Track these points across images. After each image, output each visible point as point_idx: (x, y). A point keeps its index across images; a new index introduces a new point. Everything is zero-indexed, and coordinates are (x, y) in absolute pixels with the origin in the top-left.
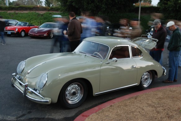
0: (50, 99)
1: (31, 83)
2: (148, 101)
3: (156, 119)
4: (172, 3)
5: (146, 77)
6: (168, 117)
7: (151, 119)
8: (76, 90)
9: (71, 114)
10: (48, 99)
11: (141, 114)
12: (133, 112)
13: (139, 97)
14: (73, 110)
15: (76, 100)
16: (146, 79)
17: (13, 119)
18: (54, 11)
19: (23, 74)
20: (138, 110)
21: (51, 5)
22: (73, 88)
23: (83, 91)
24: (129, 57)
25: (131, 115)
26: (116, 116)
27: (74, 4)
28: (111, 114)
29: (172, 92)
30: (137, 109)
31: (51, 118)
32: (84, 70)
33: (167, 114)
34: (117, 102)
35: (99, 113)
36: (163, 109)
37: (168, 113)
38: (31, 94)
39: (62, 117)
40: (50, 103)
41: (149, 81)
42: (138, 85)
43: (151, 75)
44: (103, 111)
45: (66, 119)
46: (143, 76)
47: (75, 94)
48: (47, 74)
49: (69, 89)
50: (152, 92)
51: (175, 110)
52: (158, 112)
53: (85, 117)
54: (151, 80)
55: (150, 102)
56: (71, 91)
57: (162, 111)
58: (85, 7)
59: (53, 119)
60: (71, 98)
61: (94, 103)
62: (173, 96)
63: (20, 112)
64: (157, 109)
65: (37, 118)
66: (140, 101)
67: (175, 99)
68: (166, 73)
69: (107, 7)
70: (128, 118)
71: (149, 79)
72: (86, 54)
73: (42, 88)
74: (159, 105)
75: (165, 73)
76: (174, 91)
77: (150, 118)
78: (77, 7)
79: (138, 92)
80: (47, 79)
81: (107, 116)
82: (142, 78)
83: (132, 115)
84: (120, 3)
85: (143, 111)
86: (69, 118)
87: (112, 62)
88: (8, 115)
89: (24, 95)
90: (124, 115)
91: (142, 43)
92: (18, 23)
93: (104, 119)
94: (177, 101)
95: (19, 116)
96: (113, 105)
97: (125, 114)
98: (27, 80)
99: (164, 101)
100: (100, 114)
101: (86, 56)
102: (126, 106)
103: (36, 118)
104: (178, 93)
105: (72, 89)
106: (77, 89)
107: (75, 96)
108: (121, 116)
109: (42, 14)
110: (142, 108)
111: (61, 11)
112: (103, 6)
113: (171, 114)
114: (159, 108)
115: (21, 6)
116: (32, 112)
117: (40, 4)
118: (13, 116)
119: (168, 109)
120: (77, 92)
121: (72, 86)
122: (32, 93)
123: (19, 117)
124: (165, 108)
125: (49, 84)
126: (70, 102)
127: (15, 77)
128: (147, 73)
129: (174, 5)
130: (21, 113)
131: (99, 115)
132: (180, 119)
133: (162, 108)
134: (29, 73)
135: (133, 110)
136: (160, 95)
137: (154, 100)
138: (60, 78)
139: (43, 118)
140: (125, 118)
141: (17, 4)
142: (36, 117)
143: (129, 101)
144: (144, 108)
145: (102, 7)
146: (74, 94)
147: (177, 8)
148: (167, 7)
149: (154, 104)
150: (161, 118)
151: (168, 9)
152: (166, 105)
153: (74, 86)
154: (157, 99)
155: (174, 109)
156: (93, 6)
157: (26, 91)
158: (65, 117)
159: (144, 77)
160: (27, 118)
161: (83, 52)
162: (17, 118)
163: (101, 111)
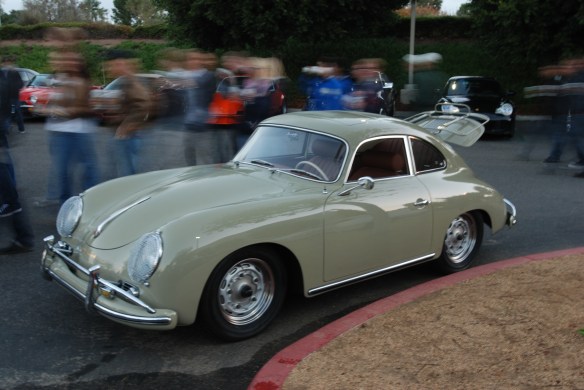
0: (175, 313)
1: (109, 265)
2: (475, 307)
3: (508, 360)
4: (511, 6)
5: (457, 232)
6: (546, 353)
7: (493, 361)
8: (252, 282)
9: (241, 356)
10: (166, 312)
11: (459, 346)
12: (435, 343)
13: (445, 294)
14: (244, 342)
15: (253, 312)
16: (460, 238)
17: (59, 381)
18: (147, 37)
19: (77, 237)
20: (449, 336)
21: (134, 21)
22: (242, 275)
23: (272, 282)
24: (405, 171)
25: (431, 353)
26: (385, 358)
27: (210, 15)
28: (367, 353)
29: (539, 274)
30: (446, 332)
31: (180, 374)
32: (263, 220)
33: (541, 345)
34: (380, 312)
35: (330, 350)
36: (523, 330)
37: (542, 340)
38: (112, 299)
39: (214, 369)
40: (173, 326)
41: (469, 245)
42: (437, 257)
43: (474, 225)
44: (341, 345)
45: (226, 373)
46: (449, 231)
47: (250, 294)
48: (161, 233)
49: (231, 281)
50: (481, 279)
51: (562, 331)
52: (512, 340)
53: (288, 366)
54: (474, 242)
55: (481, 310)
56: (235, 284)
57: (523, 334)
58: (245, 23)
59: (184, 375)
60: (238, 307)
61: (306, 320)
62: (548, 287)
63: (78, 358)
64: (507, 329)
65: (135, 374)
66: (451, 307)
67: (555, 297)
68: (515, 218)
69: (312, 22)
70: (424, 362)
71: (467, 239)
72: (272, 166)
73: (147, 279)
74: (510, 315)
75: (512, 218)
76: (546, 271)
77: (490, 358)
78: (220, 22)
79: (439, 279)
80: (160, 251)
81: (357, 358)
82: (446, 237)
83: (434, 351)
84: (351, 8)
85: (466, 339)
86: (235, 369)
87: (357, 191)
88: (39, 369)
89: (89, 305)
90: (411, 353)
91: (439, 128)
92: (36, 79)
93: (349, 367)
94: (561, 303)
95: (75, 371)
96: (368, 322)
97: (410, 350)
98: (93, 256)
99: (522, 303)
100: (333, 354)
101: (273, 172)
102: (410, 323)
103: (132, 376)
104: (559, 276)
105: (238, 279)
106: (255, 278)
107: (247, 299)
108: (399, 355)
109: (108, 47)
110: (461, 330)
111: (171, 38)
112: (302, 18)
113: (552, 343)
114: (513, 327)
115: (41, 24)
116: (114, 356)
117: (99, 19)
118: (57, 371)
119: (540, 326)
120: (253, 287)
121: (239, 269)
122: (114, 295)
123: (78, 375)
124: (530, 325)
125: (168, 267)
126: (234, 320)
127: (51, 250)
128: (461, 219)
129: (517, 12)
130: (80, 362)
131: (332, 358)
132: (581, 357)
133: (522, 325)
134: (99, 234)
135: (435, 336)
136: (506, 284)
137: (493, 303)
138: (201, 245)
139: (155, 375)
140: (415, 362)
141: (29, 21)
142: (130, 371)
143: (416, 309)
144: (467, 328)
145: (298, 23)
146: (246, 293)
147: (527, 21)
148: (495, 18)
149: (494, 316)
150: (524, 356)
151: (498, 23)
152: (531, 315)
153: (245, 268)
154: (501, 298)
155: (559, 328)
156: (270, 19)
157: (95, 291)
158: (221, 367)
159: (451, 233)
160: (102, 377)
161: (265, 162)
162: (69, 379)
163: (334, 343)
